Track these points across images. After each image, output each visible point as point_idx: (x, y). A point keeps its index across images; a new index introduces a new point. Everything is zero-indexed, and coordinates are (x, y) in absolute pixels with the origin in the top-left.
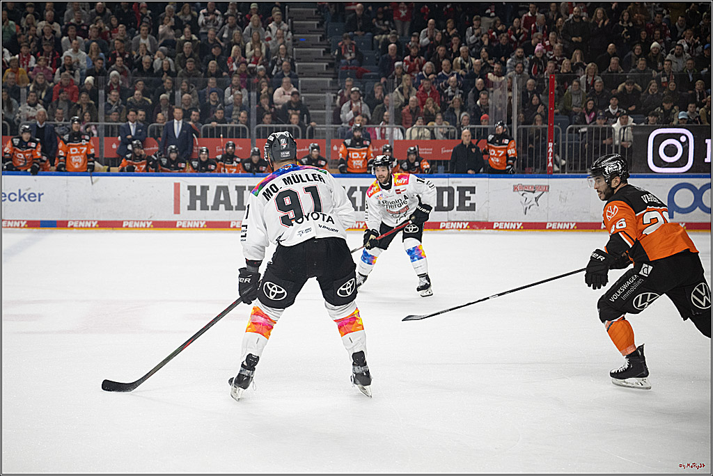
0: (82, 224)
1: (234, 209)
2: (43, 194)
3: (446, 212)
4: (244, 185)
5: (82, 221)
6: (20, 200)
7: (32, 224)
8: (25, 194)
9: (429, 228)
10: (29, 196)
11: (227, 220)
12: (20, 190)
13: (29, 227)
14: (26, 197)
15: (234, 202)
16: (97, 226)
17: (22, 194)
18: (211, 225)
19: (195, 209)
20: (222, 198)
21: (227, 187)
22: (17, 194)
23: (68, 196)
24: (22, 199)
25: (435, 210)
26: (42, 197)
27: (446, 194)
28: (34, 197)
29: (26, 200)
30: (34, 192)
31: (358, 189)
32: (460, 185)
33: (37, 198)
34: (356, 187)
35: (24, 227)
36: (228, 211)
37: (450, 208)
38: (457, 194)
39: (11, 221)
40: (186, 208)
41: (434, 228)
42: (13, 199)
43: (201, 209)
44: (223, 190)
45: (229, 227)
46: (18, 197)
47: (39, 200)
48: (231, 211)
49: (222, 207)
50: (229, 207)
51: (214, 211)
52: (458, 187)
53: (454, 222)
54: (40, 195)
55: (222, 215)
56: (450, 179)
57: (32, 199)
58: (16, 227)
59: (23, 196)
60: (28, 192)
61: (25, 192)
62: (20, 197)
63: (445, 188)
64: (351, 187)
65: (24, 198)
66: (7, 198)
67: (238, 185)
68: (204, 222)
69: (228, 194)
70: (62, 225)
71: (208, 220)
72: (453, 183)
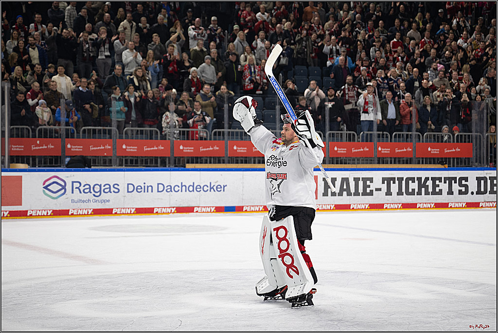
0: (252, 209)
1: (353, 195)
2: (226, 186)
3: (483, 195)
4: (359, 177)
5: (253, 206)
6: (210, 191)
7: (219, 209)
8: (214, 186)
9: (473, 207)
10: (217, 188)
11: (348, 203)
12: (211, 183)
13: (217, 211)
14: (215, 188)
15: (353, 190)
16: (263, 210)
17: (212, 186)
18: (339, 207)
19: (328, 196)
20: (345, 187)
21: (348, 178)
22: (209, 186)
23: (243, 187)
24: (212, 190)
25: (477, 194)
26: (225, 188)
27: (482, 182)
28: (220, 188)
29: (214, 191)
30: (220, 184)
31: (430, 179)
32: (491, 176)
33: (222, 189)
34: (429, 178)
35: (213, 212)
36: (349, 197)
37: (485, 192)
38: (489, 181)
39: (204, 207)
40: (322, 195)
41: (476, 207)
42: (205, 190)
43: (331, 196)
44: (345, 180)
45: (350, 209)
46: (209, 188)
47: (224, 191)
48: (351, 197)
49: (345, 193)
50: (349, 194)
51: (340, 197)
52: (490, 177)
53: (488, 202)
54: (224, 187)
55: (344, 199)
56: (485, 171)
57: (219, 190)
58: (208, 212)
59: (213, 188)
60: (216, 185)
61: (214, 184)
62: (211, 189)
63: (482, 177)
64: (426, 178)
65: (213, 189)
66: (202, 189)
67: (355, 177)
68: (334, 205)
69: (349, 183)
70: (239, 209)
71: (336, 204)
72: (486, 174)
